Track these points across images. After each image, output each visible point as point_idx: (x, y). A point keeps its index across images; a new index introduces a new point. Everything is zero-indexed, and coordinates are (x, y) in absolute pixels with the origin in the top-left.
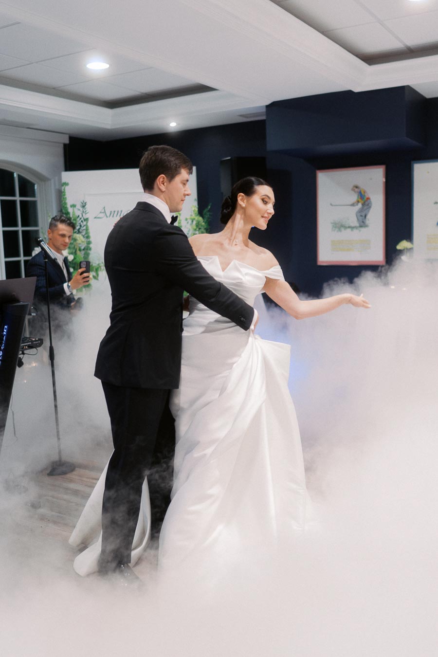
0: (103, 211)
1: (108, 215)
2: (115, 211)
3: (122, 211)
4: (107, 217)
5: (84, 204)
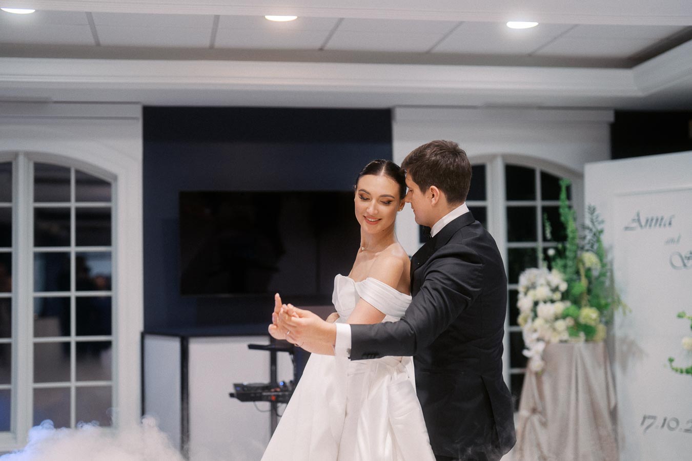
0: (636, 218)
1: (643, 223)
2: (652, 220)
3: (662, 219)
4: (641, 226)
5: (592, 210)
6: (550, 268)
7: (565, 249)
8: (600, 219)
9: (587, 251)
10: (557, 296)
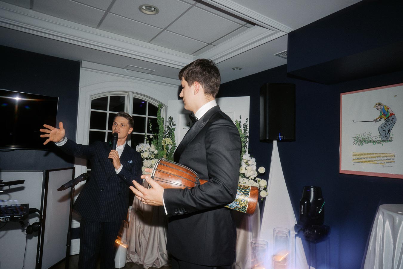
5: (171, 119)
6: (150, 144)
7: (157, 136)
8: (174, 124)
9: (167, 137)
10: (153, 157)
